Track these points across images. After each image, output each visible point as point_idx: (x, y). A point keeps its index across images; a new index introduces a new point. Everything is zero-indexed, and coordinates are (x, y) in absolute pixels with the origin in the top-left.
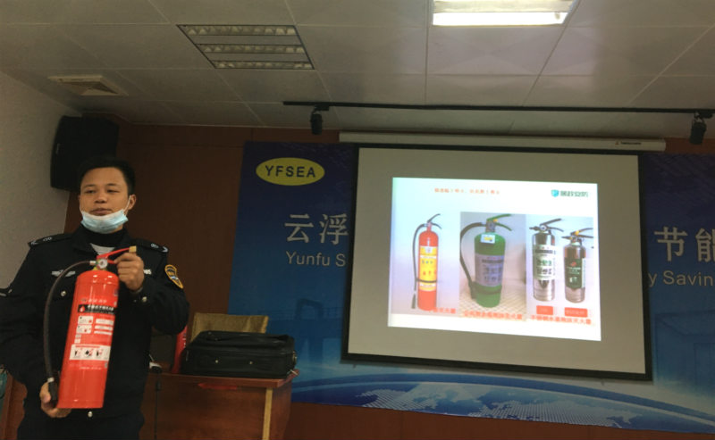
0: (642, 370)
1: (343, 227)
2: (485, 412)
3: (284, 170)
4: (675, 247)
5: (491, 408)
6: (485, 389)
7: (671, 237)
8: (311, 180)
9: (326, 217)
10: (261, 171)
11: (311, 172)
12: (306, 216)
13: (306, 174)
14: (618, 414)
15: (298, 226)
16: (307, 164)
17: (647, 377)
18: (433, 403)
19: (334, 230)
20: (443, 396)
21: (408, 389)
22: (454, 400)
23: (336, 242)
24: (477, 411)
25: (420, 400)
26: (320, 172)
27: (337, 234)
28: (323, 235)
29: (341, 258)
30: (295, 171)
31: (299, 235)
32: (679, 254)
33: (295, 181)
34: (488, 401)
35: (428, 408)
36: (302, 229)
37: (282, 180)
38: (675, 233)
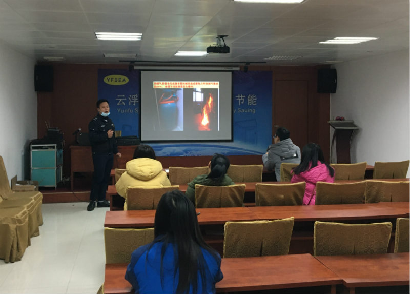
0: (230, 138)
1: (137, 99)
2: (185, 155)
3: (114, 79)
4: (242, 101)
5: (186, 153)
6: (185, 148)
7: (240, 98)
8: (124, 83)
9: (130, 96)
10: (105, 80)
11: (124, 80)
12: (123, 96)
13: (122, 80)
14: (223, 152)
15: (121, 100)
16: (122, 77)
17: (232, 141)
18: (169, 154)
19: (133, 100)
20: (171, 151)
21: (161, 150)
22: (176, 152)
23: (134, 105)
24: (182, 154)
25: (164, 153)
26: (127, 80)
27: (135, 102)
28: (130, 102)
29: (137, 110)
30: (118, 80)
31: (121, 102)
32: (242, 103)
33: (118, 83)
34: (186, 151)
35: (167, 155)
36: (122, 100)
37: (113, 83)
38: (242, 97)
